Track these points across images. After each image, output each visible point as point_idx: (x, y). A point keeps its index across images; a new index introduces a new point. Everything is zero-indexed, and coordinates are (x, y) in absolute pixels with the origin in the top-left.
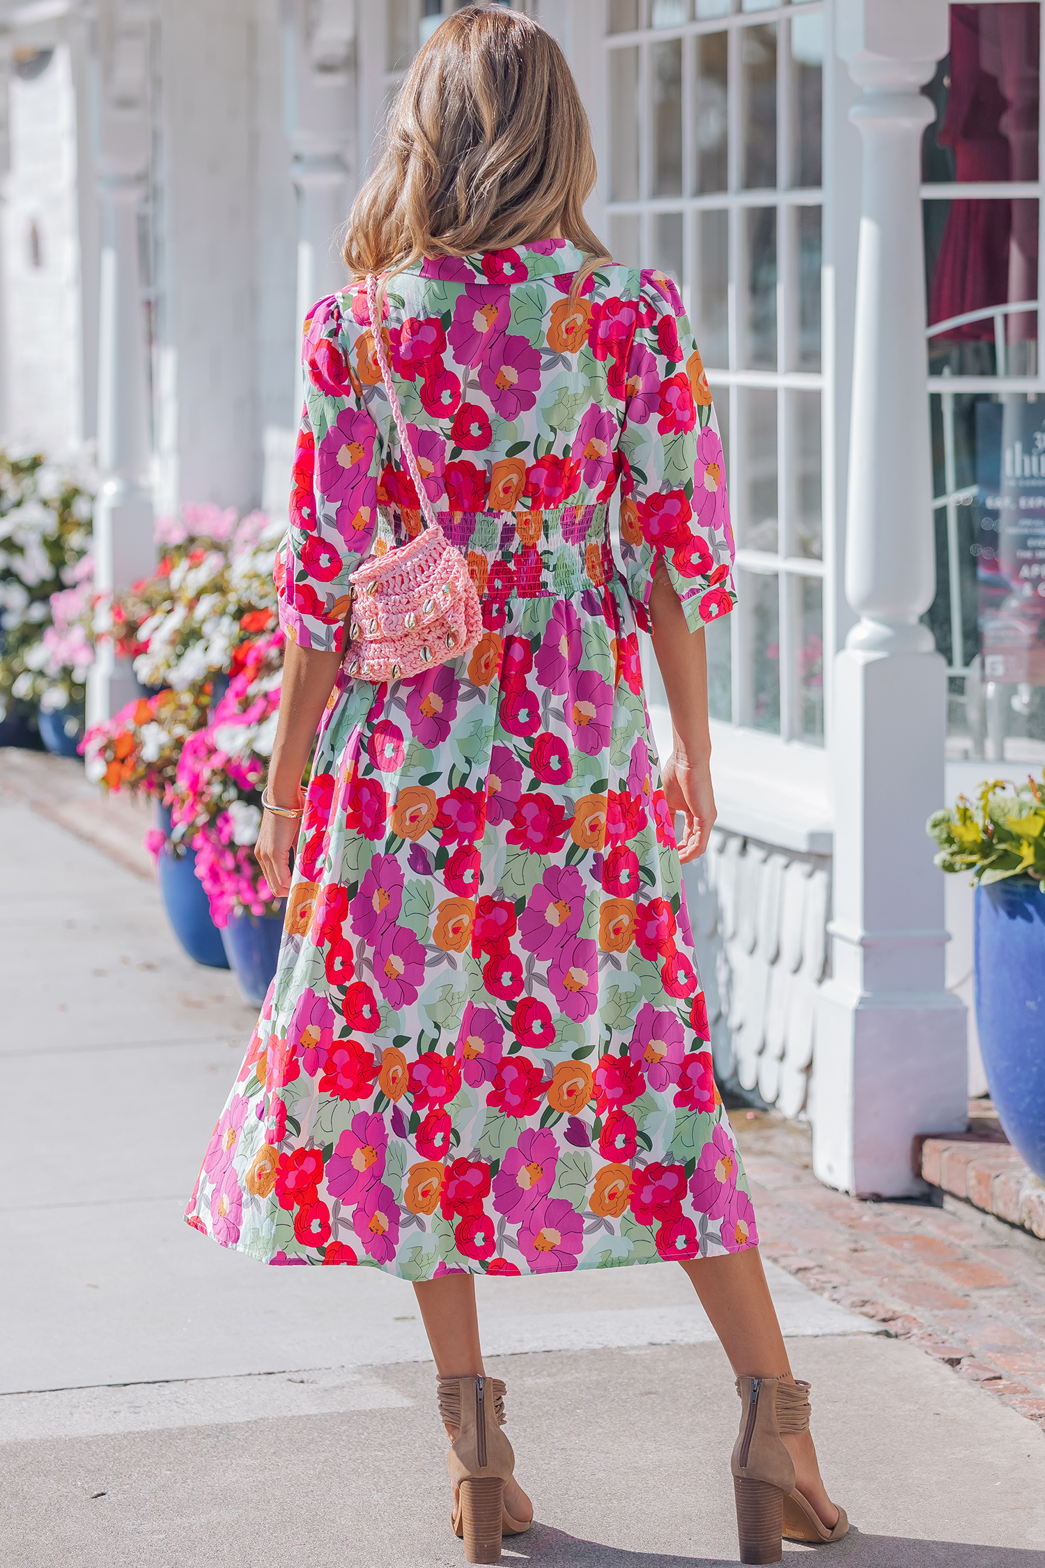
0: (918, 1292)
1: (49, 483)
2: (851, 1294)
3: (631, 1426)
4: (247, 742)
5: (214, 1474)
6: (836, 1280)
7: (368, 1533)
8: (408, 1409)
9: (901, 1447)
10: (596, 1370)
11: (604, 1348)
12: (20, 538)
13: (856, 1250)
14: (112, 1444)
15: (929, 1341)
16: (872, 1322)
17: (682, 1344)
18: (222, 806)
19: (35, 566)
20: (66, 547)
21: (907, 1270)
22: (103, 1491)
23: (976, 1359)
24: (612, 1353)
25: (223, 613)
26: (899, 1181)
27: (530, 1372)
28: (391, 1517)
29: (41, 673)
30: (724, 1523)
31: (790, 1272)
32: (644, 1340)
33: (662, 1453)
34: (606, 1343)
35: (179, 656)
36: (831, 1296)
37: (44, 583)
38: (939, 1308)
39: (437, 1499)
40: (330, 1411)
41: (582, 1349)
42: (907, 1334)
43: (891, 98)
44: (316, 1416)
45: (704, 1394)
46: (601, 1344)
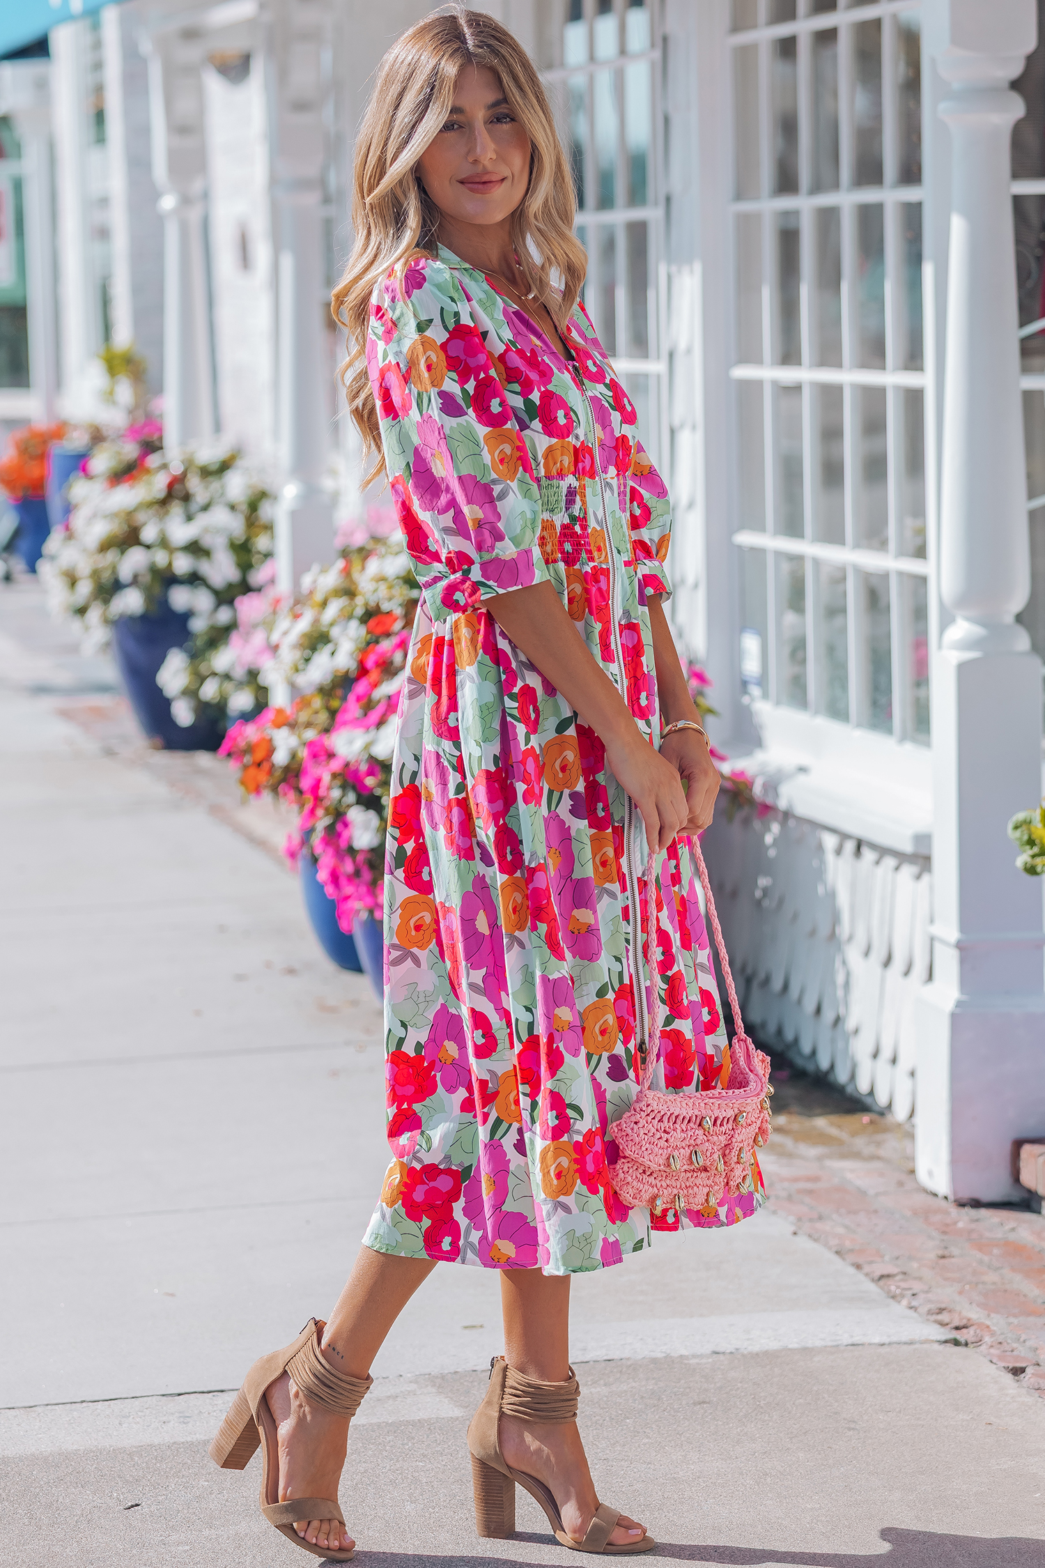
0: (998, 1300)
1: (236, 485)
2: (930, 1301)
3: (678, 1436)
4: (364, 746)
5: (251, 1484)
6: (917, 1286)
7: (393, 1545)
8: (457, 1419)
9: (947, 1457)
10: (654, 1379)
11: (665, 1357)
12: (207, 541)
13: (943, 1257)
14: (155, 1454)
15: (999, 1349)
16: (942, 1330)
17: (745, 1352)
18: (341, 810)
19: (222, 569)
20: (253, 550)
21: (991, 1277)
22: (137, 1502)
23: (1041, 1368)
24: (673, 1361)
25: (350, 617)
26: (998, 1187)
27: (587, 1381)
28: (419, 1529)
29: (227, 677)
30: (752, 1535)
31: (873, 1280)
32: (707, 1349)
33: (705, 1463)
34: (668, 1352)
35: (307, 660)
36: (910, 1303)
37: (230, 586)
38: (1015, 1316)
39: (470, 1510)
40: (379, 1421)
41: (644, 1358)
42: (978, 1342)
43: (980, 94)
44: (364, 1426)
45: (758, 1403)
46: (665, 1352)
